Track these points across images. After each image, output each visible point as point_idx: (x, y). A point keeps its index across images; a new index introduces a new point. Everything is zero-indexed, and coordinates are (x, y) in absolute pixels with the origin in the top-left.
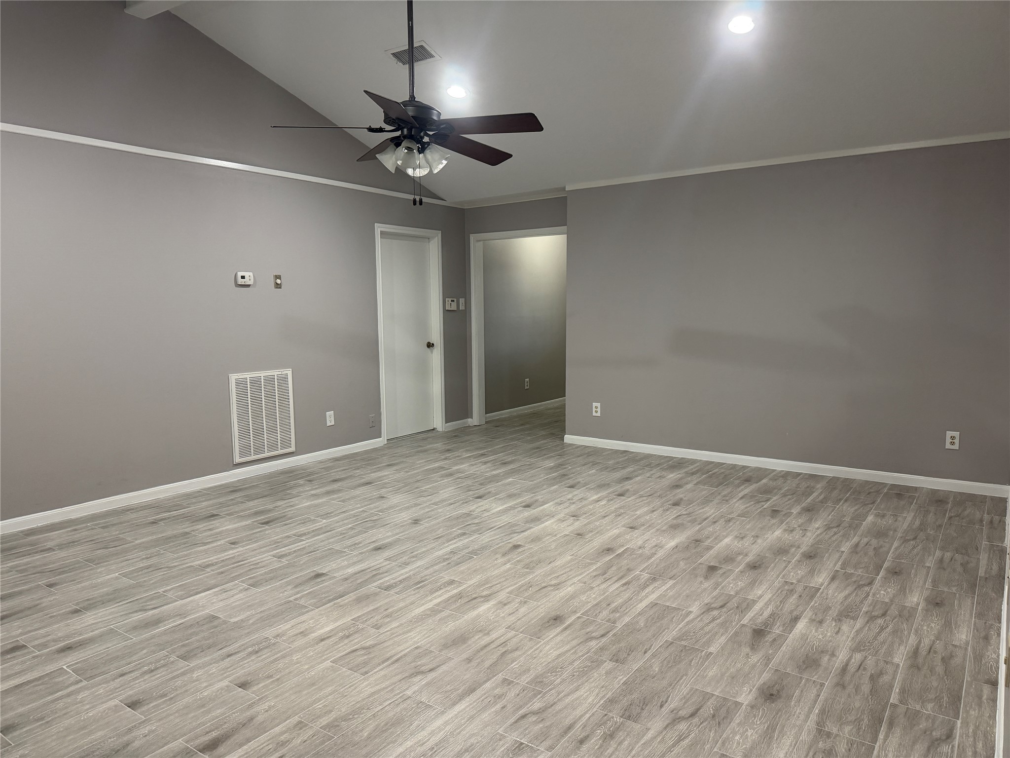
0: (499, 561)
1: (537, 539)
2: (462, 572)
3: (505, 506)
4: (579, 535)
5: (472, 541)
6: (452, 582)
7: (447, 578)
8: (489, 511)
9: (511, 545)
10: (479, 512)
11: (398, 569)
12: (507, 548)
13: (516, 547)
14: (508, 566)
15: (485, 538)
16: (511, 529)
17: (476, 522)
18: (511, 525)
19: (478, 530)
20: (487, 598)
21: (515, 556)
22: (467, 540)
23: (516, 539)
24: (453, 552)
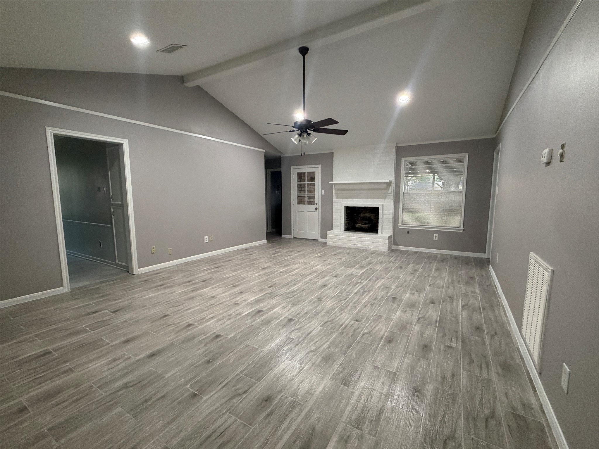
0: (277, 282)
1: (261, 290)
2: (289, 278)
3: (273, 311)
4: (242, 293)
5: (289, 289)
6: (292, 276)
7: (294, 276)
8: (283, 307)
9: (273, 287)
10: (288, 305)
11: (312, 278)
12: (274, 286)
13: (270, 287)
14: (274, 280)
15: (283, 290)
16: (272, 296)
17: (289, 299)
18: (272, 298)
19: (287, 294)
20: (281, 272)
21: (271, 283)
22: (291, 289)
23: (270, 290)
24: (295, 284)
